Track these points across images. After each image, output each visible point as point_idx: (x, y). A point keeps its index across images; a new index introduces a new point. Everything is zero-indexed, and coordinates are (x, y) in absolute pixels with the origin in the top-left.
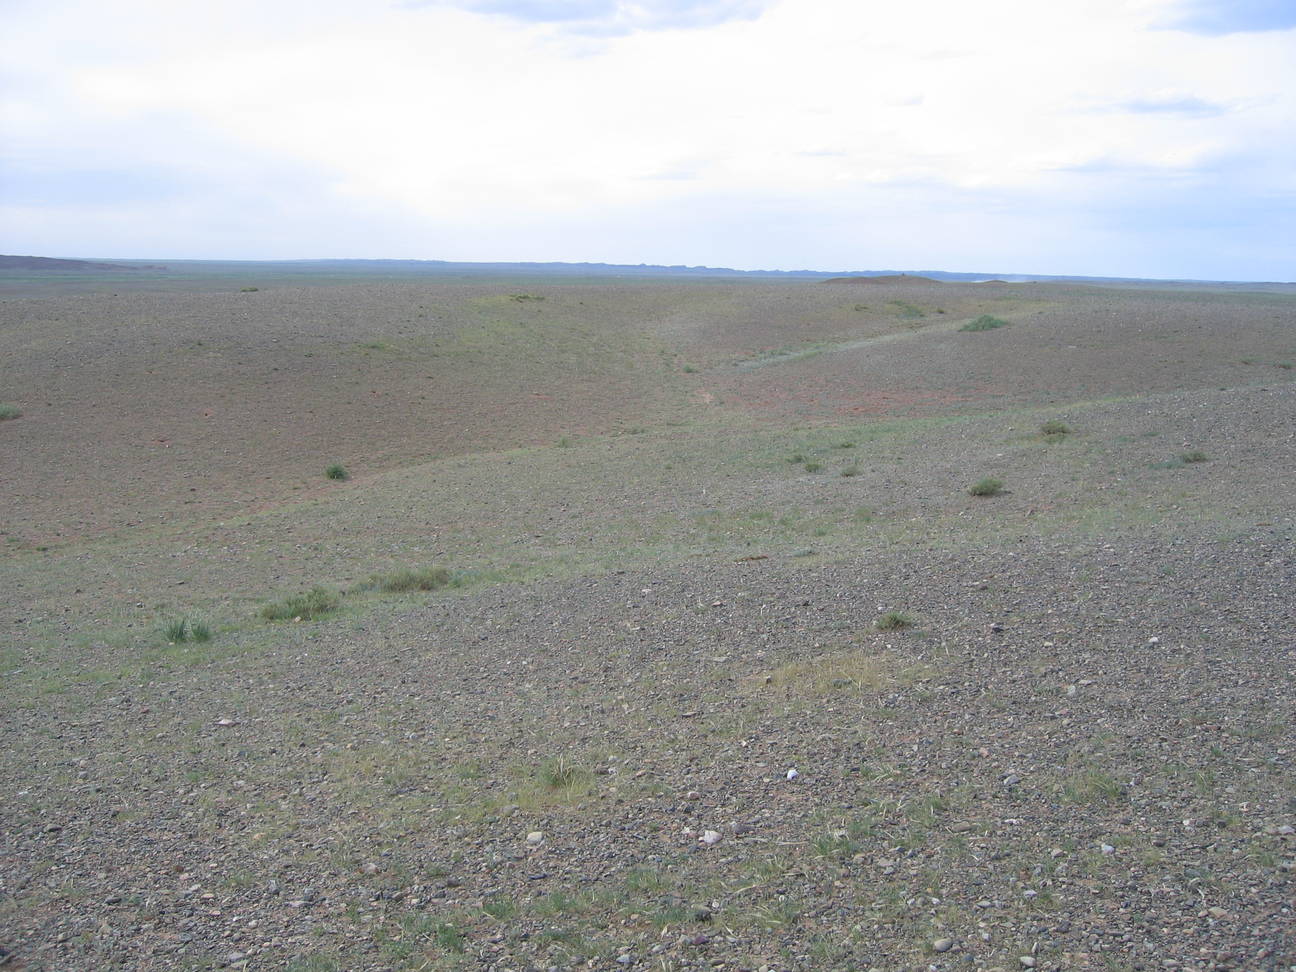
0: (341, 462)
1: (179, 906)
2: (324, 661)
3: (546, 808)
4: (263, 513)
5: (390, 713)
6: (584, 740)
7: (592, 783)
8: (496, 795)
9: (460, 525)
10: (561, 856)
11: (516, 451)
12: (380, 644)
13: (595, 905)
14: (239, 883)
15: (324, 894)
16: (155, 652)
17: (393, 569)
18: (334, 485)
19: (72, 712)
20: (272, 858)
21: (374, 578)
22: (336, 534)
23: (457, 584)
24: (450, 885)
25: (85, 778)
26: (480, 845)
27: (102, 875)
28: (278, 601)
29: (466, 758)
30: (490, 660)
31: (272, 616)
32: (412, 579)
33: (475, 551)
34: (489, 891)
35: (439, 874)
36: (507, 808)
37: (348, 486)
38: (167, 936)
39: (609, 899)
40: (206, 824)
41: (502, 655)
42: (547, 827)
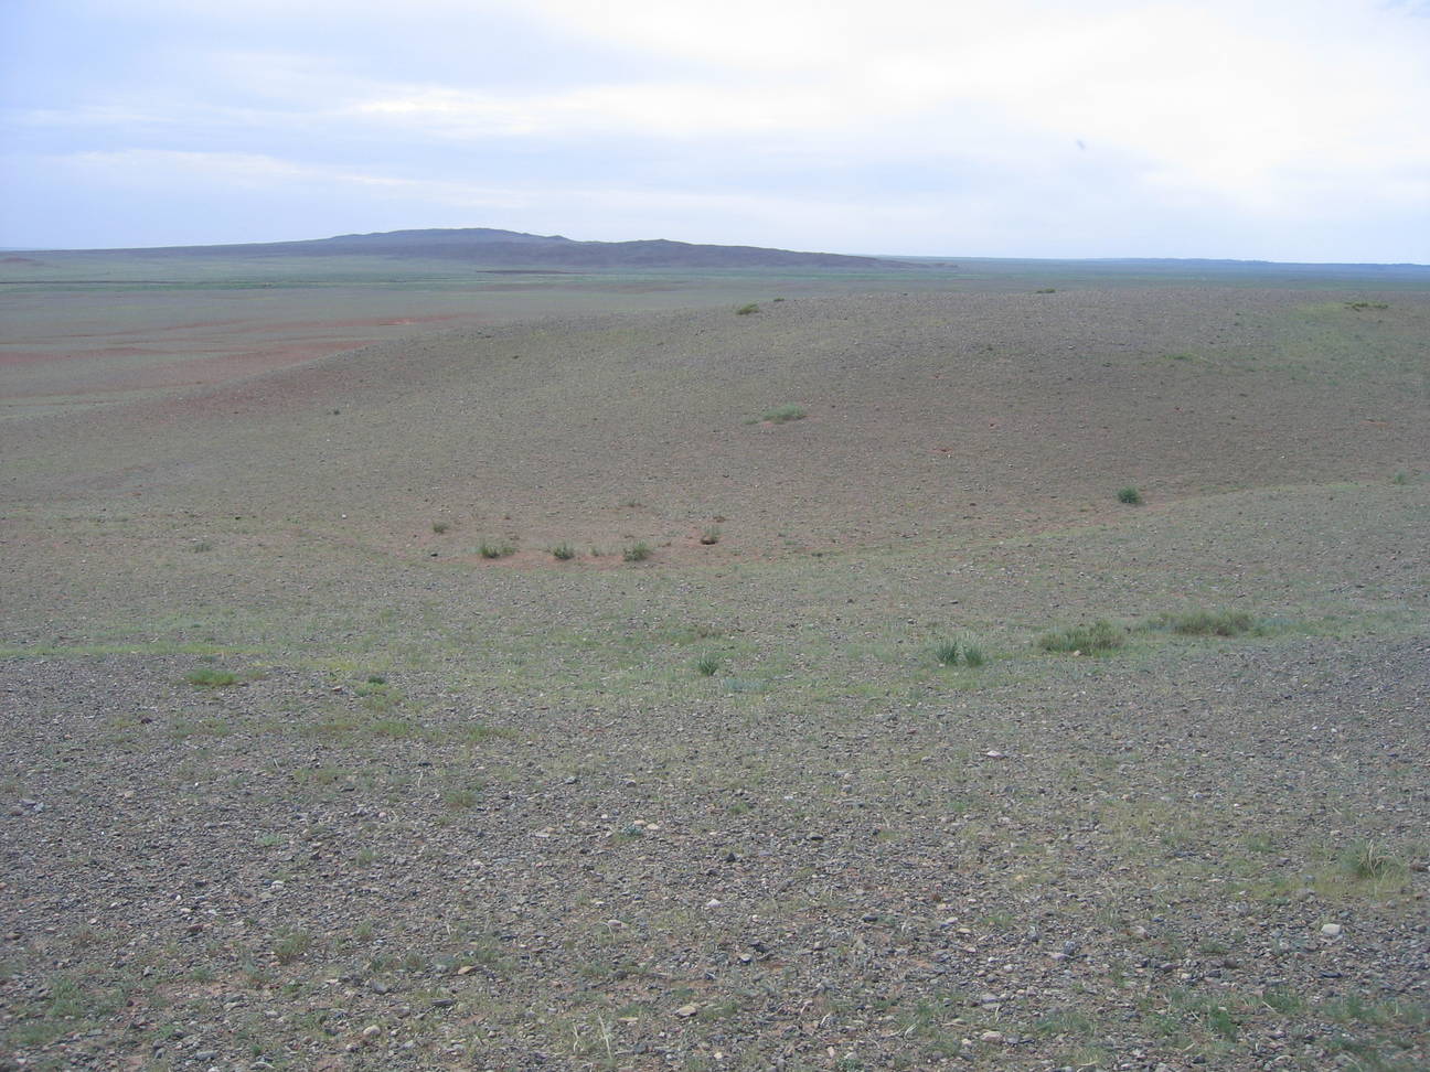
0: (1135, 485)
1: (934, 936)
2: (1103, 702)
3: (1348, 899)
4: (1046, 535)
5: (1173, 767)
6: (1400, 829)
7: (1407, 880)
8: (1290, 875)
9: (1267, 566)
10: (1361, 957)
11: (1341, 486)
12: (1167, 690)
13: (1399, 1019)
14: (997, 924)
15: (1086, 950)
16: (924, 672)
17: (1187, 609)
18: (1125, 510)
19: (838, 723)
20: (1033, 903)
21: (1165, 617)
22: (1124, 564)
23: (1260, 633)
24: (1227, 965)
25: (849, 791)
26: (1266, 928)
27: (861, 891)
28: (1058, 631)
29: (1256, 829)
30: (1293, 723)
31: (1049, 647)
32: (1208, 622)
33: (1282, 597)
34: (1270, 980)
35: (1215, 952)
36: (1301, 892)
37: (1140, 512)
38: (921, 964)
39: (1417, 1017)
40: (967, 857)
41: (1308, 718)
42: (1347, 922)
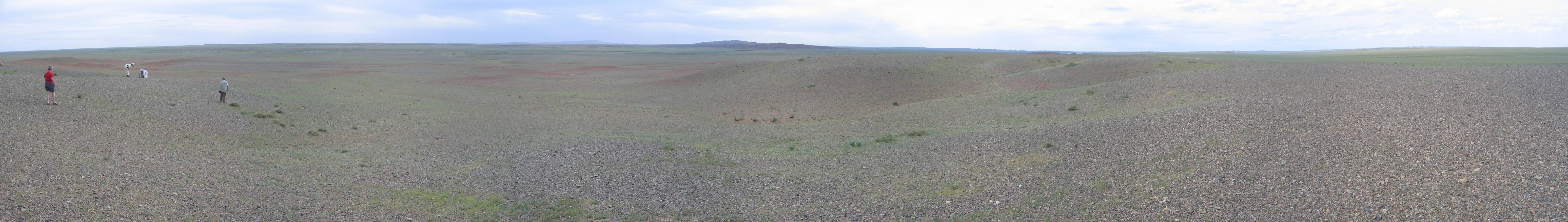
0: (897, 101)
1: (851, 212)
2: (891, 154)
3: (951, 195)
4: (876, 114)
5: (908, 169)
6: (962, 177)
7: (964, 188)
8: (937, 191)
9: (929, 119)
10: (955, 208)
11: (944, 99)
12: (906, 150)
14: (867, 208)
16: (847, 149)
17: (910, 130)
18: (895, 107)
19: (825, 162)
20: (875, 203)
21: (905, 132)
22: (895, 120)
23: (928, 135)
24: (924, 214)
25: (828, 178)
26: (933, 204)
27: (831, 202)
28: (879, 137)
29: (929, 181)
30: (936, 155)
31: (877, 141)
32: (915, 133)
33: (932, 126)
34: (935, 216)
35: (921, 211)
36: (940, 195)
37: (898, 108)
38: (847, 219)
39: (969, 219)
40: (859, 193)
41: (940, 154)
42: (951, 200)
